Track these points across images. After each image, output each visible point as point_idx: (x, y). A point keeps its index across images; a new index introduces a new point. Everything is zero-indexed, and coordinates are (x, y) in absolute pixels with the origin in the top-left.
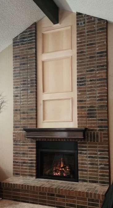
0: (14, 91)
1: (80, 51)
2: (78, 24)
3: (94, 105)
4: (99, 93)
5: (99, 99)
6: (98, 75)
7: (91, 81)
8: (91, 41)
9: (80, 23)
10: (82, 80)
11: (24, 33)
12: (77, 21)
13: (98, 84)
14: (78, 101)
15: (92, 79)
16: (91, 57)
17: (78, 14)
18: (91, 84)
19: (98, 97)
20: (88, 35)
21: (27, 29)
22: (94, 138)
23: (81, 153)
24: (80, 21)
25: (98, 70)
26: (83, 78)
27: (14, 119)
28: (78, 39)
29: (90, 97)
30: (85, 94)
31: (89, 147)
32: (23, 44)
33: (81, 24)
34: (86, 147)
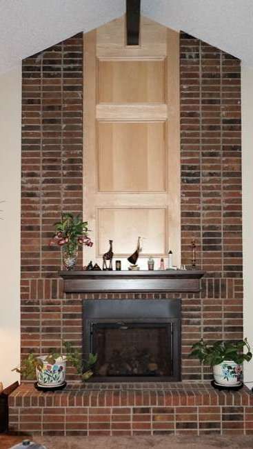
0: (22, 182)
1: (188, 112)
2: (182, 56)
3: (218, 225)
4: (226, 201)
5: (227, 213)
6: (226, 165)
7: (211, 174)
8: (211, 95)
9: (187, 54)
10: (193, 171)
11: (53, 52)
12: (182, 49)
13: (225, 182)
14: (183, 214)
15: (213, 171)
16: (211, 128)
17: (184, 36)
18: (210, 181)
19: (225, 209)
20: (204, 82)
21: (60, 43)
22: (217, 290)
23: (188, 323)
24: (189, 50)
25: (224, 155)
26: (195, 167)
27: (22, 249)
28: (185, 87)
29: (209, 208)
30: (199, 201)
31: (206, 309)
32: (49, 76)
33: (191, 57)
34: (199, 309)
